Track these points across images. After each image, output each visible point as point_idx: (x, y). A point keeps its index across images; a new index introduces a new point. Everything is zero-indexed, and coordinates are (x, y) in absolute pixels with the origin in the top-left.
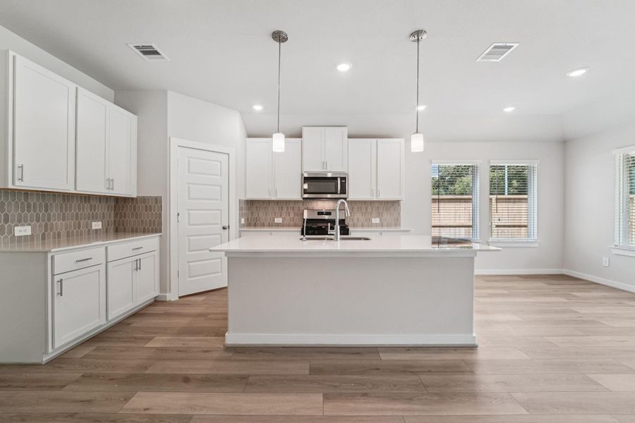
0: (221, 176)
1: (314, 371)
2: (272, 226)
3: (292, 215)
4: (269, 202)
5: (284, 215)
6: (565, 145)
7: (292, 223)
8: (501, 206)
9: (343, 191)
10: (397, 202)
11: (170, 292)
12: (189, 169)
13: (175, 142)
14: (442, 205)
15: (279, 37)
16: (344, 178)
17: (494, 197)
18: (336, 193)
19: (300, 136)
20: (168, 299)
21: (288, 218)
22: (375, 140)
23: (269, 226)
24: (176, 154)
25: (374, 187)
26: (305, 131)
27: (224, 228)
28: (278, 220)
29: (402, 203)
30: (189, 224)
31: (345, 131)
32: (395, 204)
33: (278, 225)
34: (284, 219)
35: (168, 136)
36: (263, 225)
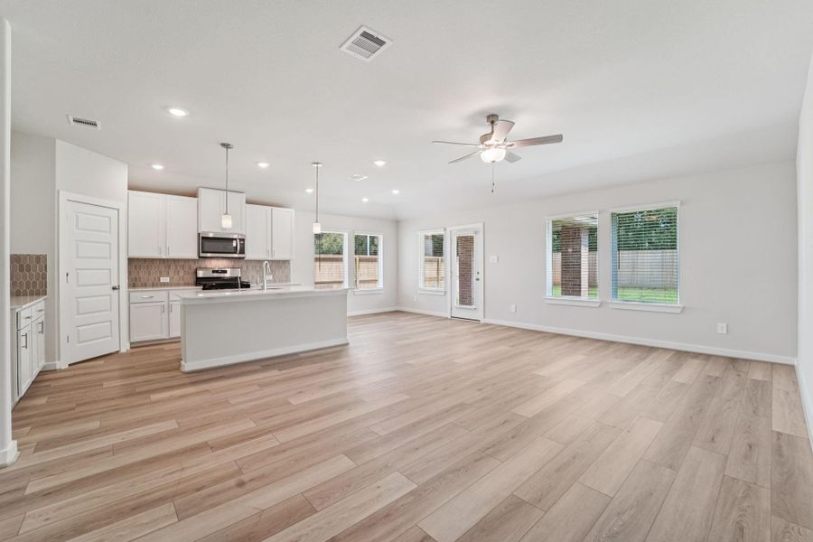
0: (110, 233)
1: (264, 366)
2: (157, 286)
3: (181, 274)
4: (152, 260)
5: (171, 273)
6: (397, 223)
7: (182, 282)
8: (362, 264)
9: (242, 251)
10: (288, 261)
11: (59, 359)
12: (77, 225)
13: (63, 196)
14: (322, 264)
15: (226, 146)
16: (243, 240)
17: (357, 257)
18: (236, 253)
19: (194, 195)
20: (58, 368)
21: (176, 277)
22: (270, 208)
23: (153, 286)
24: (65, 209)
25: (269, 248)
26: (202, 192)
27: (114, 289)
28: (164, 279)
29: (291, 262)
30: (78, 286)
31: (243, 197)
32: (286, 262)
33: (164, 285)
34: (172, 279)
35: (57, 189)
36: (145, 285)
